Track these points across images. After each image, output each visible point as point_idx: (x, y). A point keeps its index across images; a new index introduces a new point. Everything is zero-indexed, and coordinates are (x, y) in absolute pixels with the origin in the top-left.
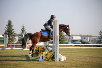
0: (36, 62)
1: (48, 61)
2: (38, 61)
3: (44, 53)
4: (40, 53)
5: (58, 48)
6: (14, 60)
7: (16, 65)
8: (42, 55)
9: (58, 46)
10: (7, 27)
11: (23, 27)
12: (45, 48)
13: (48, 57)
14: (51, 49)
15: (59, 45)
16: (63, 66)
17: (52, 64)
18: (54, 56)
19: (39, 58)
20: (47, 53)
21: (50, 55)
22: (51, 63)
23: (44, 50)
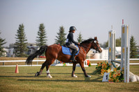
0: (98, 83)
1: (114, 81)
2: (101, 81)
3: (109, 71)
4: (103, 71)
5: (129, 64)
6: (68, 81)
7: (71, 87)
8: (106, 74)
9: (128, 61)
10: (58, 36)
11: (80, 35)
12: (110, 64)
13: (115, 76)
14: (119, 65)
15: (129, 59)
16: (136, 89)
17: (120, 86)
18: (122, 75)
19: (102, 77)
20: (112, 71)
21: (117, 73)
22: (118, 85)
23: (109, 67)
